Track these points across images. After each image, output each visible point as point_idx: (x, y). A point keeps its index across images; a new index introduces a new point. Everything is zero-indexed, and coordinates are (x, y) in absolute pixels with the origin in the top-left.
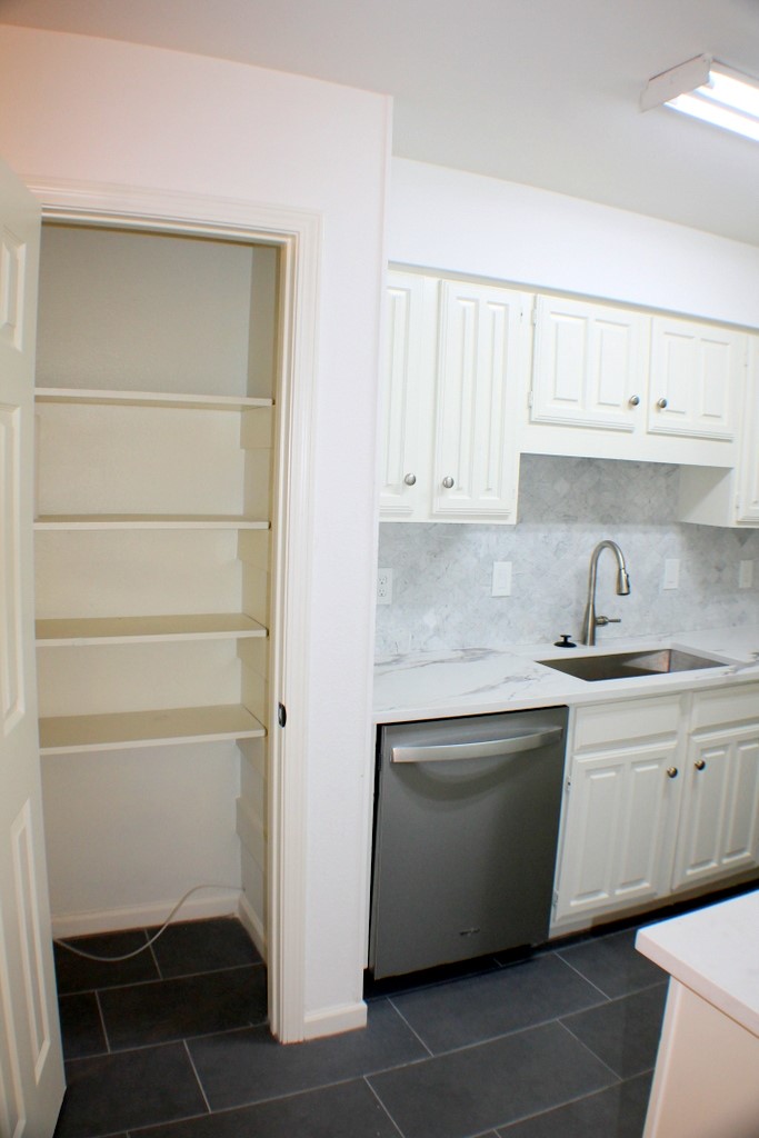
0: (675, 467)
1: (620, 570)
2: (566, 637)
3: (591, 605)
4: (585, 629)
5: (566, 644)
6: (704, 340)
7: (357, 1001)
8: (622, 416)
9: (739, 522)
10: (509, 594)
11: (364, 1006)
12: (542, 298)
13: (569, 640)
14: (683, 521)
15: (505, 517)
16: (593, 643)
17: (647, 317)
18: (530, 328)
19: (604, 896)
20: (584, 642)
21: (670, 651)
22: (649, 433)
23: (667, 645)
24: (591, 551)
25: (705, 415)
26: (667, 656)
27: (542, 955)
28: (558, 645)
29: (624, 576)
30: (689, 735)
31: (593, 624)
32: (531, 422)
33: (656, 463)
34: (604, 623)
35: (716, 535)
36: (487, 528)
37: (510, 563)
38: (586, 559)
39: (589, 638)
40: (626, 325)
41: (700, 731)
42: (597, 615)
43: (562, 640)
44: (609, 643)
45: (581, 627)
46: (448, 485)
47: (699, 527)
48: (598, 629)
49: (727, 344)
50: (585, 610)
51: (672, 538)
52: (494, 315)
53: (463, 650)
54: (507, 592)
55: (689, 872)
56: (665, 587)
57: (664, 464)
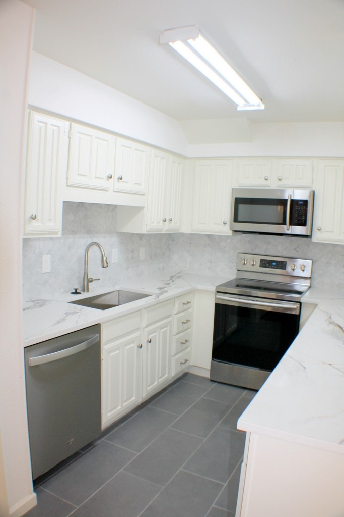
0: (116, 206)
1: (102, 256)
2: (76, 290)
3: (86, 273)
4: (84, 284)
5: (76, 293)
6: (135, 150)
7: (31, 494)
8: (104, 183)
9: (147, 231)
10: (49, 271)
11: (34, 495)
12: (74, 124)
13: (78, 291)
14: (120, 231)
15: (56, 233)
16: (88, 291)
17: (114, 137)
18: (68, 139)
19: (119, 408)
20: (84, 291)
21: (119, 291)
22: (114, 191)
23: (117, 288)
24: (85, 248)
25: (136, 183)
26: (118, 293)
27: (98, 442)
28: (73, 293)
29: (104, 258)
30: (144, 328)
31: (87, 281)
32: (68, 186)
33: (108, 205)
34: (92, 281)
35: (131, 237)
36: (39, 239)
37: (50, 256)
38: (82, 252)
39: (85, 289)
40: (107, 141)
41: (148, 326)
42: (89, 277)
43: (74, 291)
44: (94, 290)
45: (82, 283)
46: (34, 218)
47: (125, 234)
48: (90, 284)
49: (143, 152)
50: (83, 275)
51: (115, 239)
52: (54, 131)
53: (32, 301)
54: (49, 270)
55: (148, 388)
56: (113, 262)
57: (111, 205)
